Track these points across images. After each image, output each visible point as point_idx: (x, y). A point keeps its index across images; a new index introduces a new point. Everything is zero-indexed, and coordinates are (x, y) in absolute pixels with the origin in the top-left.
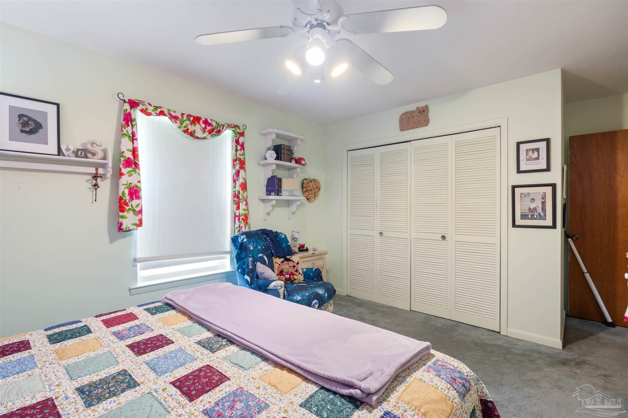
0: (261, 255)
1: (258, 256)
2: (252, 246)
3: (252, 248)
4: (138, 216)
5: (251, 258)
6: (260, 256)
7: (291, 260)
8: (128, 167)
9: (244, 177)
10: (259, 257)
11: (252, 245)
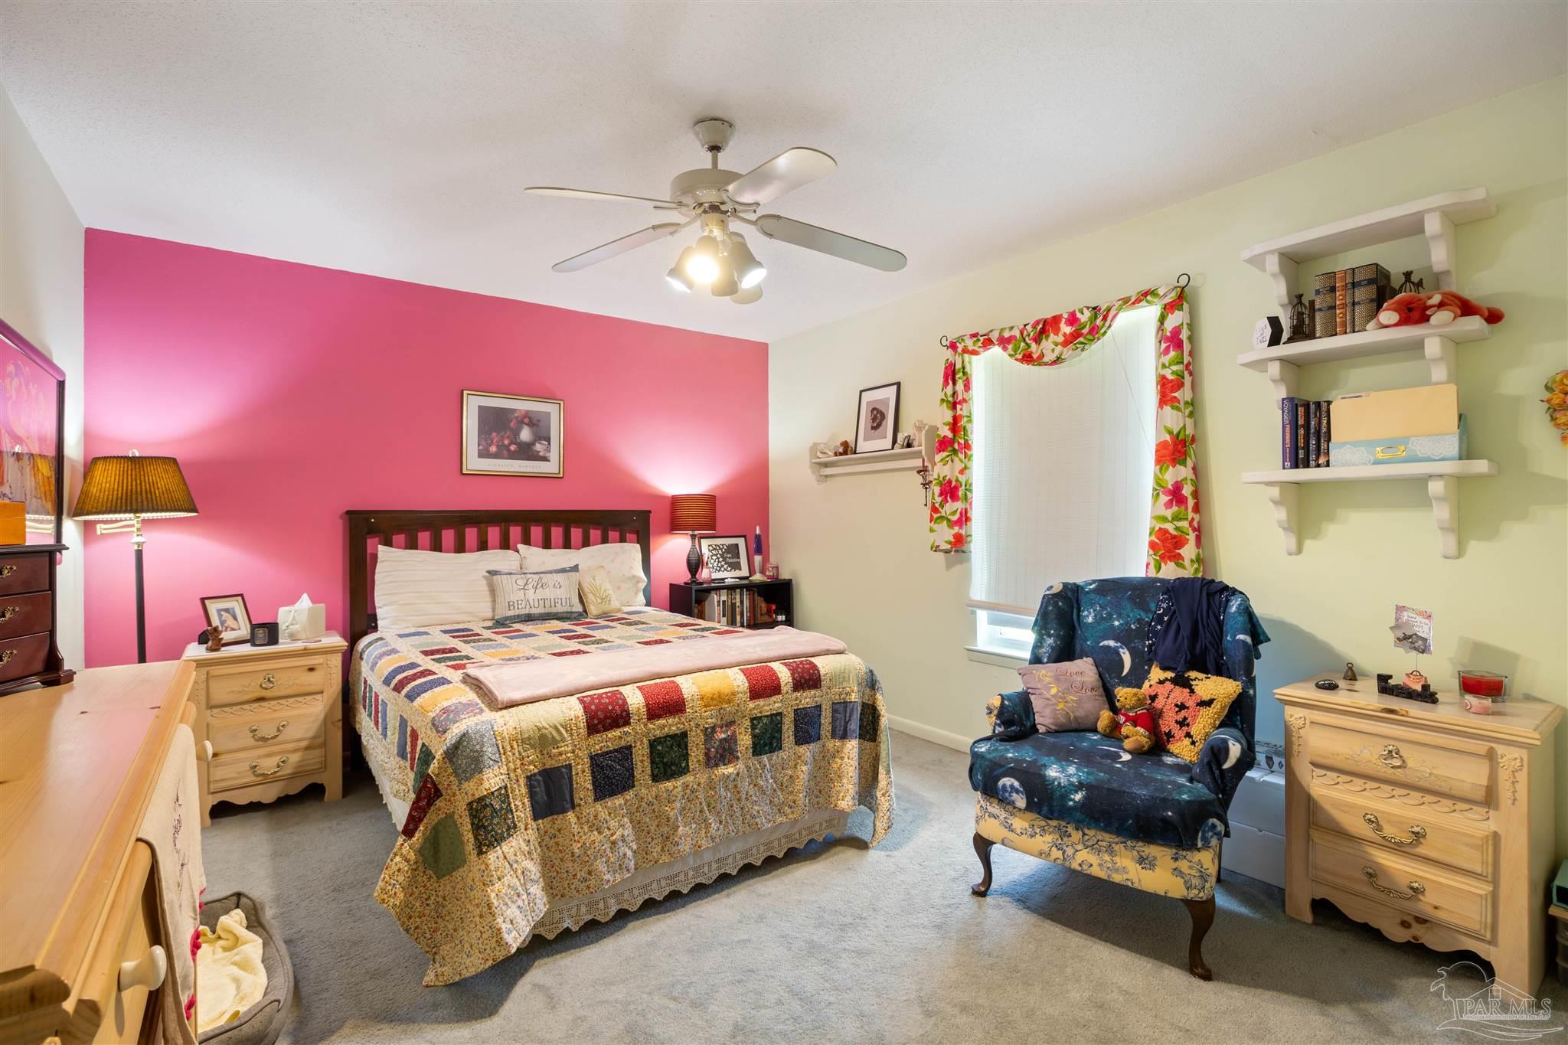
0: (1112, 643)
1: (1101, 644)
2: (1093, 615)
3: (1090, 620)
4: (953, 529)
5: (1052, 638)
6: (1108, 647)
7: (1190, 687)
8: (943, 451)
9: (1169, 425)
10: (1102, 647)
11: (1094, 611)
